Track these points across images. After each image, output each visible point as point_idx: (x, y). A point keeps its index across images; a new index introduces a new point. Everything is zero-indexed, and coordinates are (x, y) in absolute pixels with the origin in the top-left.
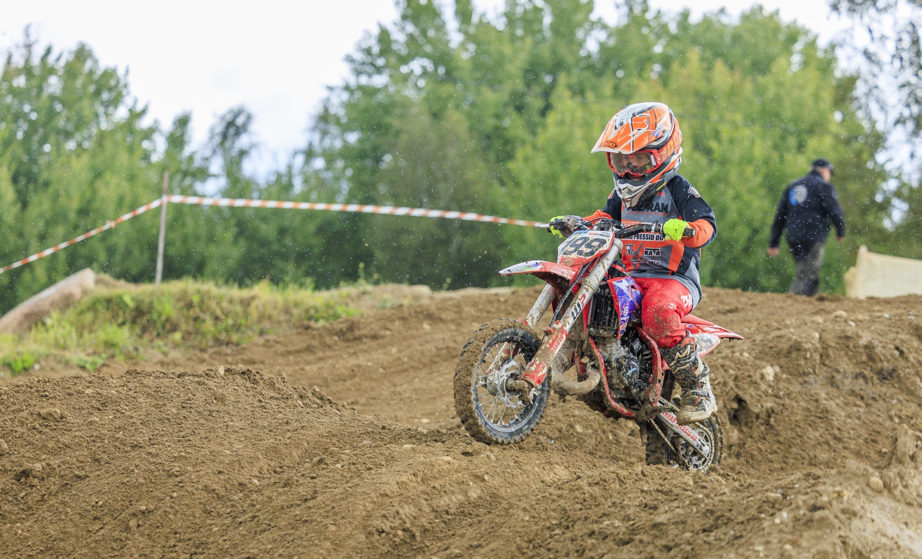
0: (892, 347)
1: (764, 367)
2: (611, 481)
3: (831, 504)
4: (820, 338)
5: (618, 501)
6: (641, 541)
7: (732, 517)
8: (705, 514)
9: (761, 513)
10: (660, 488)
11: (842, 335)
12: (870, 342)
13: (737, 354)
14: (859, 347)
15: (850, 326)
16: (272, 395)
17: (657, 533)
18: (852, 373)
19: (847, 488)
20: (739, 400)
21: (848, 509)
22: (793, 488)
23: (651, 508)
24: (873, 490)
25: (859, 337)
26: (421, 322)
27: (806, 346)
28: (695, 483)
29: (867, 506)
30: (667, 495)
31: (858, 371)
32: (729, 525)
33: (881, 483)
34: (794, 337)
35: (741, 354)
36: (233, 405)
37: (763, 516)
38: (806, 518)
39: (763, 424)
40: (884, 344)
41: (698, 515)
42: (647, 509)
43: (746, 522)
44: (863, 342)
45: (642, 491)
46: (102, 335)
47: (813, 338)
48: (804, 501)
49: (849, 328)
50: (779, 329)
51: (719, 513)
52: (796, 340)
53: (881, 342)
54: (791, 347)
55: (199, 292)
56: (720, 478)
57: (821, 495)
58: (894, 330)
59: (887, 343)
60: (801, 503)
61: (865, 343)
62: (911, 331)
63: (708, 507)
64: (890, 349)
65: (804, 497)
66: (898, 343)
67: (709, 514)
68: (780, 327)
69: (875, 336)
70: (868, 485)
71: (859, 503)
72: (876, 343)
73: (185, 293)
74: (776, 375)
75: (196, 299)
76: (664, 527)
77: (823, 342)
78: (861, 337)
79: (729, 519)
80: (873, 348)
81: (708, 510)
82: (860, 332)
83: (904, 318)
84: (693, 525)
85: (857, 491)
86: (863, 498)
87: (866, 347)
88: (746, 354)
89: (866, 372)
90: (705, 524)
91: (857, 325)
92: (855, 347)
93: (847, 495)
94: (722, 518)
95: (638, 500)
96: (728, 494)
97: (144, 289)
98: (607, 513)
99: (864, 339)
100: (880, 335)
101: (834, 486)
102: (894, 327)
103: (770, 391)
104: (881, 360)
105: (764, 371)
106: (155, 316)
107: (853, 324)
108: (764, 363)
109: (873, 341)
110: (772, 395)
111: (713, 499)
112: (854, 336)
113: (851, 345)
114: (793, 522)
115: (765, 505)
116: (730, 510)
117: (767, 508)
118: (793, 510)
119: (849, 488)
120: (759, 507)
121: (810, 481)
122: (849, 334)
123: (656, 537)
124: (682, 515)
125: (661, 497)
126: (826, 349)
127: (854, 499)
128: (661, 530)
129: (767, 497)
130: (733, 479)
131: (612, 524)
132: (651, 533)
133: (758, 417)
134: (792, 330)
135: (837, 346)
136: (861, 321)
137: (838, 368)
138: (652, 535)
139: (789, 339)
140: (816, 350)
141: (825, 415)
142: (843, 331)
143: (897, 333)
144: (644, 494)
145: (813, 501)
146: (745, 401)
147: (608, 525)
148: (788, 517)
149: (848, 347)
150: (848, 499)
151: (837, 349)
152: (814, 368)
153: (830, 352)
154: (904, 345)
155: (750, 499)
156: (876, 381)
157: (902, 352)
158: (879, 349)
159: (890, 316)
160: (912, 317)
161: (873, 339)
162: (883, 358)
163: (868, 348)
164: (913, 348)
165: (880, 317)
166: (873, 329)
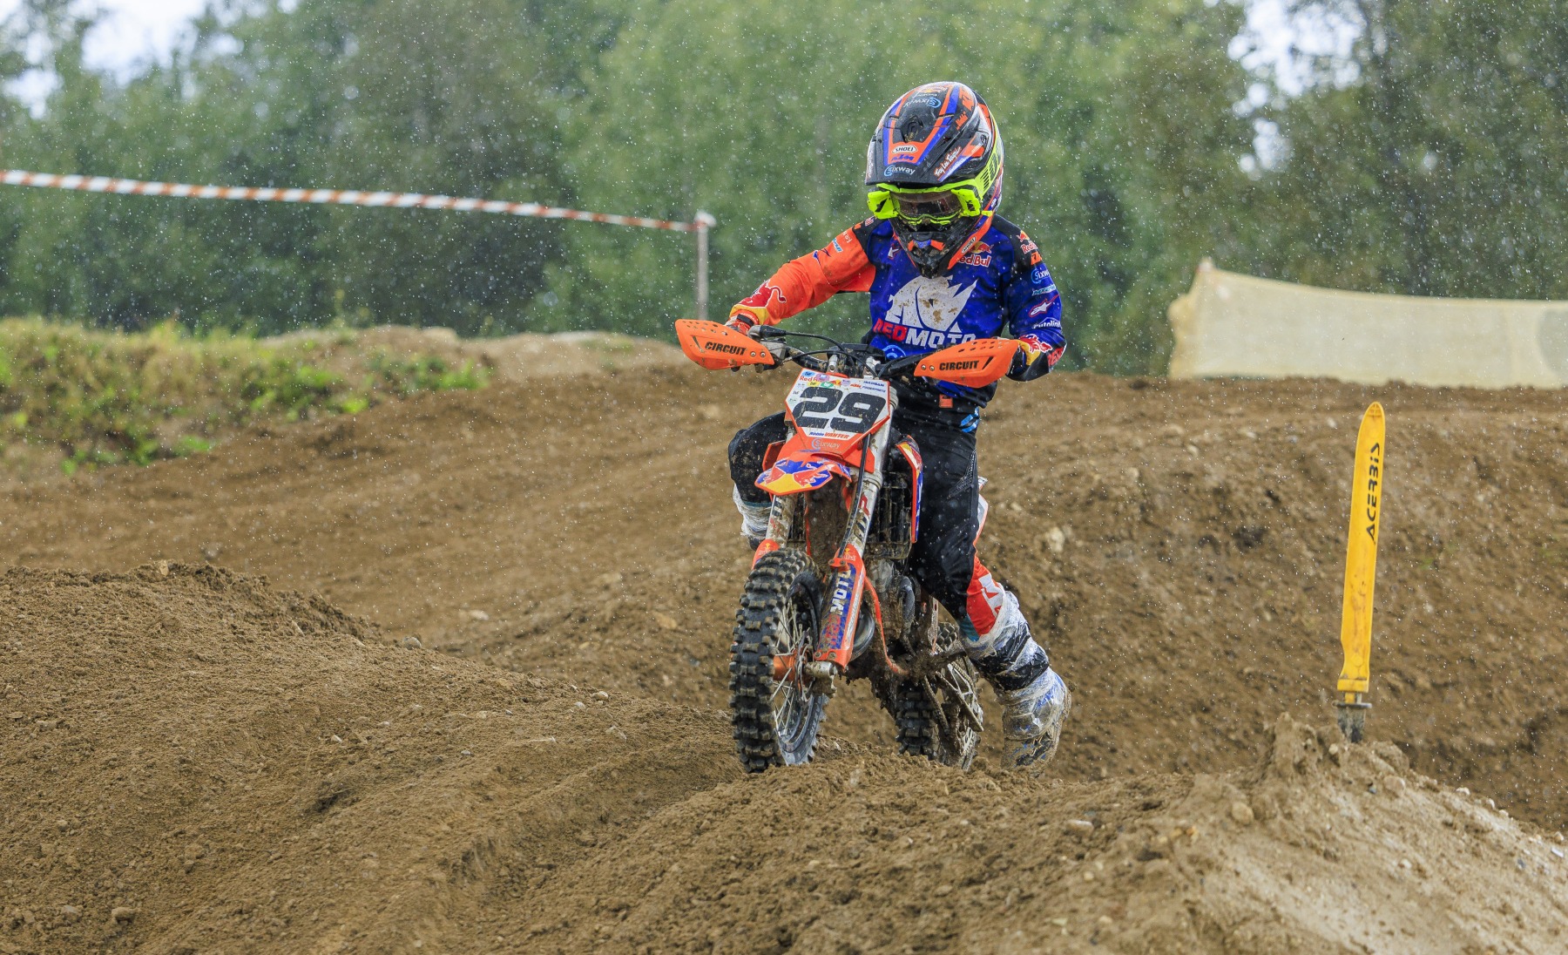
0: (1260, 490)
4: (1140, 479)
6: (871, 899)
11: (1178, 471)
12: (1224, 484)
13: (1002, 506)
14: (1204, 491)
15: (1190, 454)
25: (1206, 474)
26: (458, 424)
27: (1117, 492)
31: (1203, 532)
32: (1009, 872)
34: (1097, 477)
35: (1009, 507)
40: (1246, 486)
44: (1212, 482)
47: (1128, 478)
49: (1188, 458)
50: (1071, 459)
52: (1100, 481)
53: (1241, 482)
54: (1093, 493)
58: (1263, 460)
59: (1251, 483)
61: (1216, 485)
62: (1293, 462)
64: (1257, 494)
65: (1130, 838)
66: (1269, 485)
68: (1072, 455)
69: (1232, 472)
72: (1234, 484)
77: (1145, 484)
78: (1210, 474)
80: (1229, 492)
82: (1207, 466)
83: (1281, 439)
84: (952, 872)
87: (1217, 492)
88: (1017, 507)
89: (1217, 535)
91: (1202, 452)
92: (1197, 491)
94: (999, 861)
99: (1215, 478)
100: (1240, 470)
102: (1263, 455)
107: (1193, 449)
109: (1229, 481)
112: (1197, 473)
113: (1193, 489)
122: (1189, 469)
123: (895, 891)
126: (1151, 496)
134: (1092, 463)
135: (1169, 491)
136: (1207, 445)
137: (1170, 528)
138: (888, 888)
139: (1089, 480)
140: (1134, 499)
141: (1148, 610)
142: (1179, 463)
143: (1269, 465)
147: (818, 867)
149: (1186, 492)
151: (1168, 496)
153: (1158, 501)
154: (1281, 487)
156: (1234, 549)
157: (1276, 500)
158: (1239, 495)
159: (1258, 435)
160: (1295, 438)
161: (1228, 477)
162: (1245, 510)
163: (1221, 493)
164: (1295, 492)
165: (1240, 437)
166: (1228, 459)
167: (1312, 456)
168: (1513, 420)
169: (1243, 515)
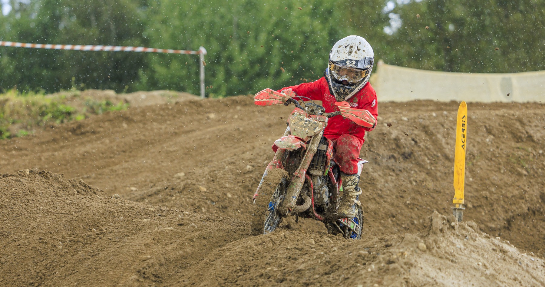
0: (410, 139)
5: (274, 255)
6: (291, 280)
7: (341, 265)
8: (325, 264)
9: (357, 262)
11: (381, 132)
12: (397, 136)
14: (391, 139)
17: (299, 275)
18: (387, 156)
19: (406, 250)
24: (421, 250)
25: (391, 134)
29: (418, 260)
31: (391, 154)
32: (339, 270)
33: (425, 246)
37: (359, 264)
38: (385, 268)
40: (405, 137)
41: (321, 264)
43: (349, 268)
44: (393, 136)
48: (383, 258)
49: (384, 128)
53: (403, 136)
56: (329, 239)
57: (392, 254)
58: (411, 128)
59: (407, 137)
60: (382, 259)
62: (421, 128)
63: (327, 259)
64: (409, 140)
65: (383, 256)
66: (413, 136)
67: (327, 264)
69: (400, 132)
70: (418, 247)
71: (414, 258)
72: (401, 137)
77: (370, 138)
79: (339, 266)
80: (399, 140)
81: (327, 261)
82: (391, 130)
83: (416, 120)
84: (319, 270)
85: (412, 251)
86: (416, 255)
87: (395, 139)
89: (395, 155)
92: (388, 140)
94: (335, 266)
95: (285, 254)
96: (337, 250)
98: (269, 262)
99: (394, 134)
100: (403, 132)
102: (411, 126)
107: (386, 125)
109: (399, 135)
111: (329, 254)
112: (388, 133)
113: (386, 139)
114: (378, 270)
115: (359, 258)
116: (339, 261)
117: (360, 260)
118: (377, 263)
119: (408, 250)
120: (356, 259)
121: (383, 243)
122: (385, 132)
123: (299, 277)
125: (298, 252)
126: (371, 141)
127: (411, 256)
128: (301, 273)
129: (359, 253)
130: (336, 239)
131: (272, 269)
132: (296, 275)
135: (378, 139)
136: (391, 123)
138: (296, 276)
142: (381, 130)
143: (413, 130)
144: (288, 250)
145: (388, 258)
148: (375, 268)
149: (384, 139)
150: (408, 256)
151: (378, 141)
153: (374, 143)
154: (417, 137)
156: (401, 160)
157: (416, 142)
158: (403, 141)
159: (408, 119)
160: (421, 120)
161: (399, 134)
162: (405, 145)
163: (397, 140)
164: (422, 139)
165: (401, 120)
166: (398, 128)
167: (428, 126)
168: (497, 112)
169: (404, 147)
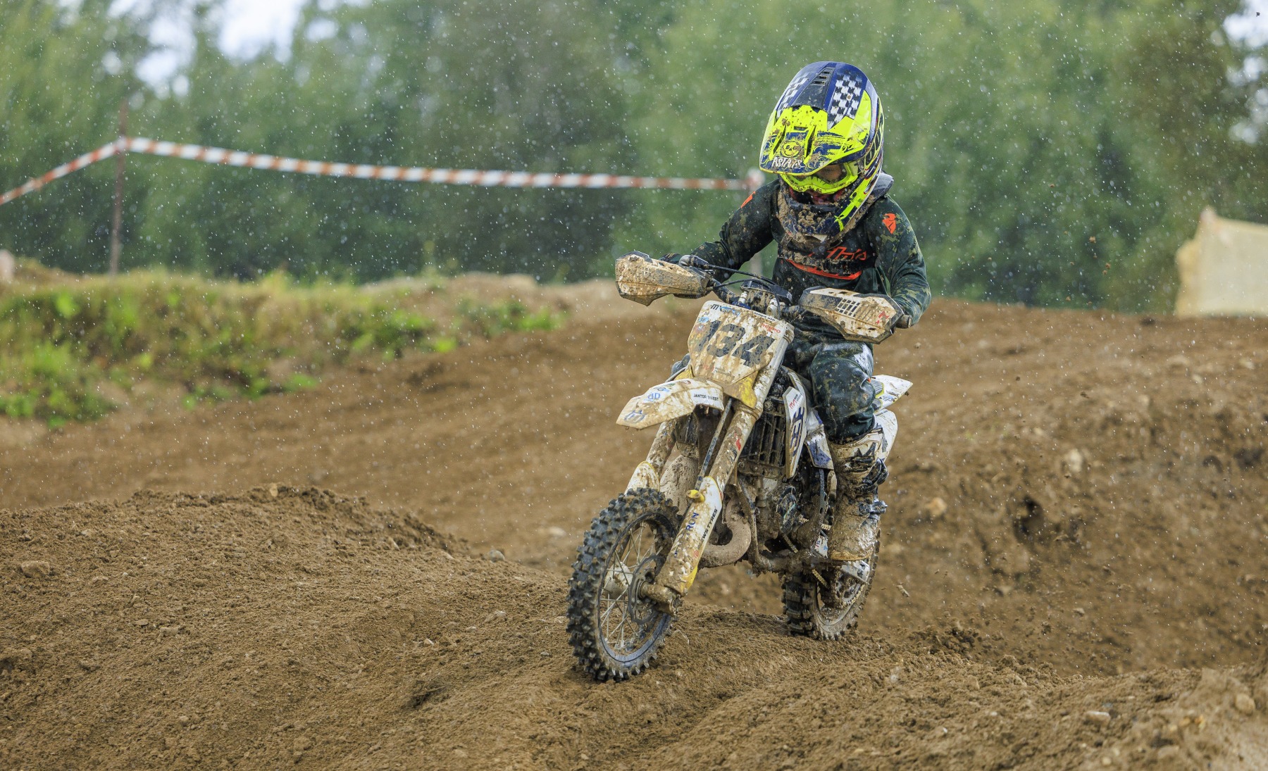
1: (1066, 452)
2: (861, 682)
3: (1182, 737)
4: (1150, 405)
5: (875, 717)
7: (1040, 747)
8: (1000, 741)
9: (1080, 740)
10: (933, 695)
11: (1183, 398)
15: (1194, 383)
16: (348, 526)
18: (1199, 457)
19: (1203, 711)
20: (1031, 504)
21: (1206, 744)
22: (1124, 702)
23: (921, 727)
24: (1241, 712)
25: (1209, 401)
27: (1130, 418)
28: (984, 685)
29: (1232, 737)
30: (942, 706)
31: (1208, 453)
32: (1035, 757)
33: (1252, 703)
34: (1112, 404)
36: (299, 553)
37: (1084, 745)
38: (1147, 756)
39: (1066, 540)
41: (990, 742)
42: (915, 728)
43: (1059, 755)
45: (908, 700)
46: (29, 361)
47: (1139, 405)
51: (1022, 740)
52: (1114, 408)
53: (1241, 408)
55: (176, 290)
57: (1167, 722)
58: (1261, 388)
59: (1250, 409)
60: (1139, 735)
61: (1218, 411)
63: (1003, 731)
65: (1143, 726)
67: (1006, 742)
68: (1088, 384)
70: (1233, 705)
71: (1222, 733)
72: (1234, 410)
73: (155, 291)
74: (1085, 464)
75: (173, 300)
76: (943, 761)
79: (1035, 749)
80: (1230, 416)
81: (1004, 735)
84: (983, 756)
85: (1219, 715)
86: (1227, 725)
87: (1219, 416)
88: (1039, 431)
89: (1219, 456)
90: (1000, 757)
91: (1205, 381)
93: (1203, 720)
94: (1025, 747)
95: (903, 715)
96: (1032, 708)
97: (92, 285)
98: (859, 735)
99: (1217, 404)
101: (1186, 708)
102: (1260, 383)
103: (1076, 490)
104: (1243, 437)
105: (1066, 457)
106: (110, 327)
107: (1197, 378)
108: (1066, 446)
109: (1230, 406)
110: (1078, 496)
111: (1011, 718)
112: (1202, 400)
114: (1129, 762)
115: (1087, 728)
116: (1037, 735)
117: (1089, 733)
118: (1128, 744)
119: (1207, 710)
120: (1078, 732)
121: (1150, 690)
124: (968, 743)
125: (934, 708)
127: (1214, 726)
128: (937, 763)
129: (1088, 716)
131: (867, 752)
133: (1057, 528)
134: (1106, 391)
136: (1209, 374)
137: (1177, 450)
140: (1144, 423)
141: (1158, 524)
142: (1185, 392)
144: (910, 705)
145: (1156, 732)
146: (1039, 507)
147: (860, 754)
148: (1121, 754)
149: (1191, 416)
150: (1207, 727)
152: (1141, 451)
155: (1065, 718)
